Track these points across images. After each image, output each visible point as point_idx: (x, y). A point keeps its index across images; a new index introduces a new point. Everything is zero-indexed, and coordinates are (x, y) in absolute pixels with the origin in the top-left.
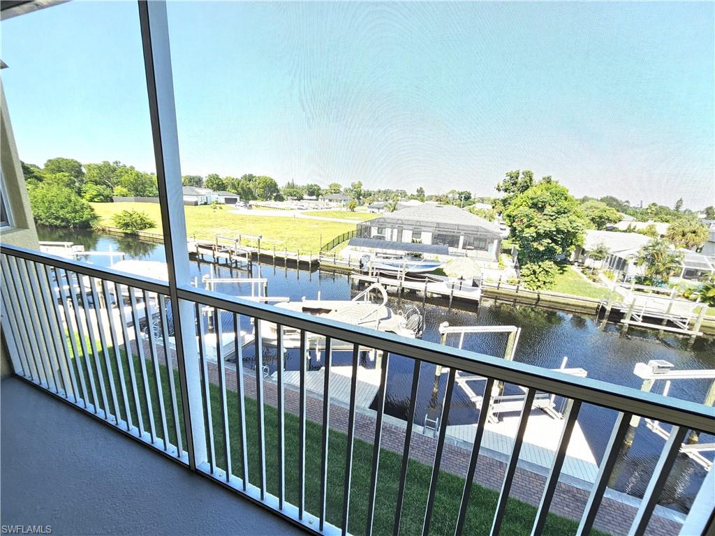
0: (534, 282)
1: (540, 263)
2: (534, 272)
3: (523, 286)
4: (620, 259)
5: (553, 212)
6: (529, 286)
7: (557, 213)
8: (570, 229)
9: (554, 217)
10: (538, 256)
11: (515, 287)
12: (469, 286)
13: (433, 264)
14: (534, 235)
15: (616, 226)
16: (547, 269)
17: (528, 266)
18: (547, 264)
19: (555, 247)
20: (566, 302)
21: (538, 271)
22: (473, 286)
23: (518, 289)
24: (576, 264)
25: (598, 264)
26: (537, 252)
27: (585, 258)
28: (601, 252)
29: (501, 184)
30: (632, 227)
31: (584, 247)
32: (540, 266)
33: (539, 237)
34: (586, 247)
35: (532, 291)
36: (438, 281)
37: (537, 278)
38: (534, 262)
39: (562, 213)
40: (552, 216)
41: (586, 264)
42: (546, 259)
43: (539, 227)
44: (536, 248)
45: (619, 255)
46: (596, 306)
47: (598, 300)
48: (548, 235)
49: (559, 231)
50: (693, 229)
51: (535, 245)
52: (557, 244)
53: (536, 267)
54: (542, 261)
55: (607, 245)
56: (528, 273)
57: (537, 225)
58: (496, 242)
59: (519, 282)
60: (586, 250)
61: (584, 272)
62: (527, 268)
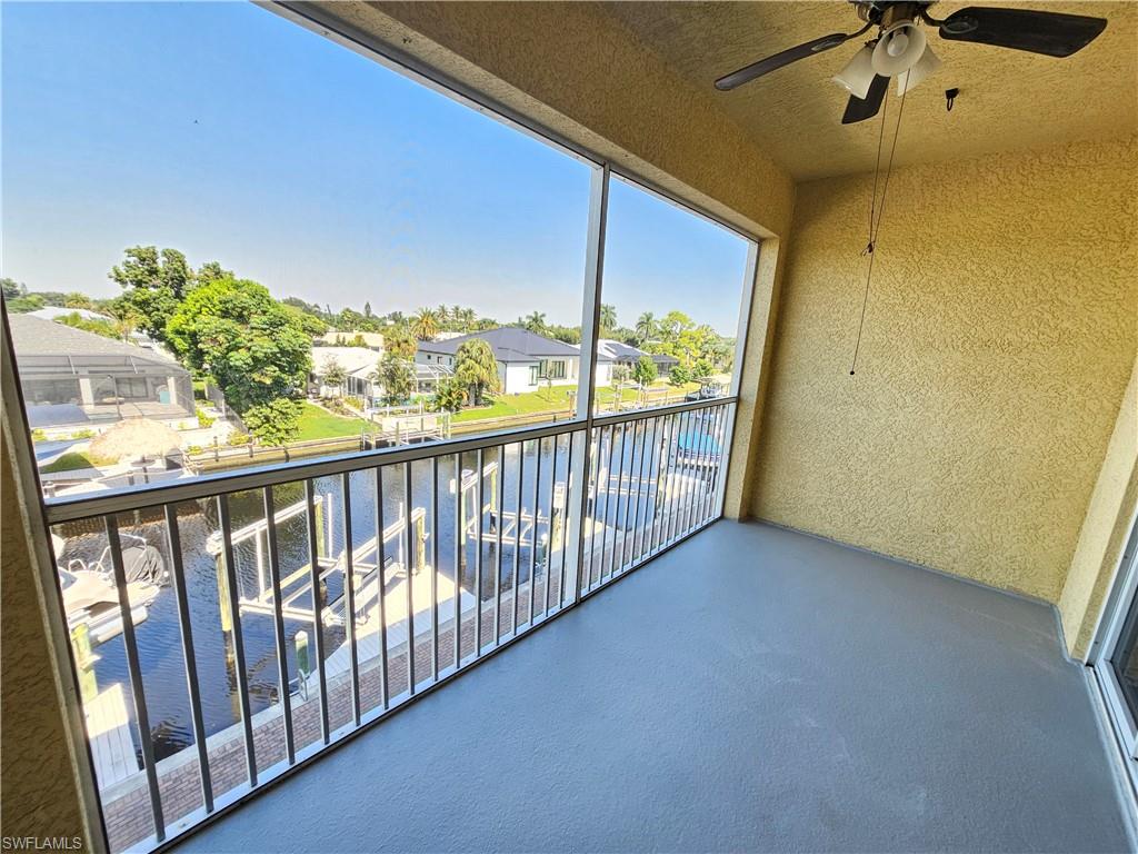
0: (272, 433)
1: (271, 404)
2: (267, 419)
3: (258, 444)
4: (359, 381)
5: (264, 323)
6: (267, 442)
7: (271, 324)
8: (297, 348)
9: (268, 331)
10: (263, 394)
11: (248, 450)
12: (162, 470)
13: (53, 448)
14: (250, 361)
15: (324, 339)
16: (284, 411)
17: (254, 410)
18: (281, 403)
19: (283, 376)
20: (324, 450)
21: (272, 416)
22: (168, 469)
23: (252, 452)
24: (310, 396)
25: (336, 391)
26: (260, 388)
27: (320, 385)
28: (336, 375)
29: (122, 269)
30: (341, 340)
31: (313, 372)
32: (271, 408)
33: (257, 364)
34: (316, 372)
35: (274, 448)
36: (80, 480)
37: (274, 427)
38: (260, 404)
39: (278, 325)
40: (265, 330)
41: (322, 395)
42: (277, 396)
43: (253, 348)
44: (260, 382)
45: (356, 375)
46: (358, 444)
47: (358, 436)
48: (271, 360)
49: (283, 352)
50: (405, 338)
51: (256, 376)
52: (284, 372)
53: (267, 411)
54: (272, 400)
55: (340, 365)
56: (259, 423)
57: (249, 345)
58: (171, 381)
59: (250, 440)
60: (318, 374)
61: (325, 405)
62: (254, 415)
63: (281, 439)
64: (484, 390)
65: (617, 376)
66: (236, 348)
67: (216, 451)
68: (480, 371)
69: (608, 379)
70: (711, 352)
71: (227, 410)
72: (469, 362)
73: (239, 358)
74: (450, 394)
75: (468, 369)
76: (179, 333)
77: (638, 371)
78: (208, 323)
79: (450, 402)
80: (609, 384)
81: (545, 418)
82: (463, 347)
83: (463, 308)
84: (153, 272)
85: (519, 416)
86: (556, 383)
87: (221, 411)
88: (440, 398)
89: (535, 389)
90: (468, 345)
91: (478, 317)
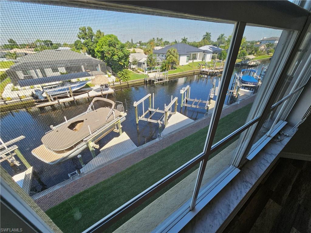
0: (124, 78)
2: (123, 74)
4: (141, 63)
6: (124, 81)
10: (121, 68)
14: (118, 58)
17: (119, 72)
23: (121, 83)
25: (135, 66)
26: (121, 66)
28: (135, 62)
33: (120, 59)
38: (121, 70)
40: (120, 49)
41: (131, 67)
44: (121, 64)
45: (140, 61)
46: (144, 81)
47: (143, 79)
53: (122, 72)
55: (136, 59)
56: (121, 76)
57: (117, 54)
58: (99, 65)
59: (120, 80)
60: (130, 62)
61: (133, 70)
62: (119, 74)
63: (126, 80)
64: (174, 65)
65: (213, 58)
66: (114, 55)
67: (113, 83)
68: (174, 59)
69: (210, 59)
70: (245, 47)
71: (112, 72)
72: (170, 55)
73: (116, 58)
74: (166, 66)
75: (170, 58)
76: (98, 52)
77: (221, 56)
78: (105, 48)
79: (166, 68)
80: (210, 61)
81: (191, 72)
82: (169, 51)
83: (160, 38)
84: (86, 34)
85: (184, 72)
86: (195, 61)
87: (110, 73)
88: (163, 67)
89: (188, 63)
90: (170, 50)
91: (164, 41)
